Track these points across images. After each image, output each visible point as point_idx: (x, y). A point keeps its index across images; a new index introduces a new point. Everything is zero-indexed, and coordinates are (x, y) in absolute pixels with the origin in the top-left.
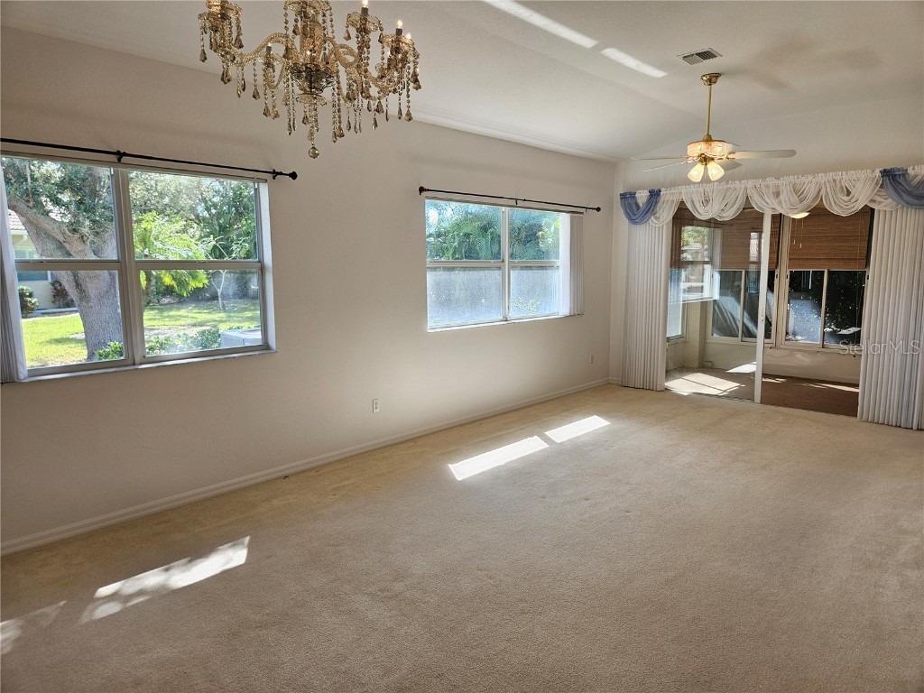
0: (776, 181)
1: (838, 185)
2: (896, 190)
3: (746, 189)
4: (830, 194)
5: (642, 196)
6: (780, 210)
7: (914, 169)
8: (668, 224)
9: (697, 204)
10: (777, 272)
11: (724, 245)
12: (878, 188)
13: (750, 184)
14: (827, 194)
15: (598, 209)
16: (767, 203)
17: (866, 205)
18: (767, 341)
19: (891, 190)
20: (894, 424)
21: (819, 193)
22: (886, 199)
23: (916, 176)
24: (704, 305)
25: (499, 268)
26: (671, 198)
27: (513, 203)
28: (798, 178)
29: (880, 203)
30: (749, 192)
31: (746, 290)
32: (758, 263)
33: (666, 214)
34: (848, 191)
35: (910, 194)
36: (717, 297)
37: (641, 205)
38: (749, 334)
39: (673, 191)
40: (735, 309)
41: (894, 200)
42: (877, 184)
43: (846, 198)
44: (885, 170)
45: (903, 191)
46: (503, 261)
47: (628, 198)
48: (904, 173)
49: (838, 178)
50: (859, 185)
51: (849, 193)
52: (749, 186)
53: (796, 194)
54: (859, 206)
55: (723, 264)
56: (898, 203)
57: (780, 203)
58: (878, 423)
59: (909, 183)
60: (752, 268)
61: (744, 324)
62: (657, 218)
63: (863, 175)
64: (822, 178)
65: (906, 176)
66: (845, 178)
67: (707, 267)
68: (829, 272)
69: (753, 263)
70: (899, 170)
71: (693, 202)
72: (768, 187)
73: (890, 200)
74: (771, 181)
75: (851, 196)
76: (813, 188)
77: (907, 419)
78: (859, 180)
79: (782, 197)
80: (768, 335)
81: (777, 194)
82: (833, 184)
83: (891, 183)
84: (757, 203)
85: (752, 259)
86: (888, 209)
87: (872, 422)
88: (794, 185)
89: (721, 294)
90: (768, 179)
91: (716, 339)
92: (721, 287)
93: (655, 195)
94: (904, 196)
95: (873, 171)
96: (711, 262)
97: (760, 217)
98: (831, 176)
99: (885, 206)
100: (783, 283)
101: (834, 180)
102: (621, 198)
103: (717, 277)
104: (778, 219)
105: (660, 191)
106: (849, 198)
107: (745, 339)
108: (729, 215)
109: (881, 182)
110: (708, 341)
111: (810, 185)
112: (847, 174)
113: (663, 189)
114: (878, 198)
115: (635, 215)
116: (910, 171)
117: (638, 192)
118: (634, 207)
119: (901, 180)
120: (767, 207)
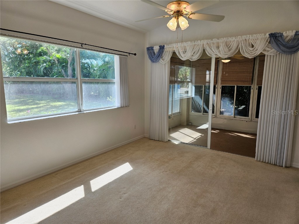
0: (218, 41)
1: (247, 42)
2: (277, 44)
3: (203, 45)
4: (243, 47)
5: (156, 49)
6: (220, 55)
7: (286, 33)
8: (168, 62)
9: (181, 53)
10: (216, 86)
11: (196, 75)
12: (267, 43)
13: (205, 42)
14: (242, 47)
15: (135, 54)
16: (213, 52)
17: (261, 53)
18: (213, 114)
19: (275, 44)
20: (273, 164)
21: (238, 46)
22: (271, 49)
23: (287, 37)
24: (188, 99)
25: (75, 82)
26: (169, 50)
27: (80, 45)
28: (228, 39)
29: (268, 51)
30: (205, 46)
31: (205, 93)
32: (209, 82)
33: (167, 57)
34: (252, 45)
35: (284, 46)
36: (193, 96)
37: (156, 53)
38: (205, 112)
39: (170, 46)
40: (200, 102)
41: (276, 49)
42: (267, 41)
43: (251, 49)
44: (271, 34)
45: (281, 45)
46: (77, 79)
47: (150, 49)
48: (281, 35)
49: (247, 38)
50: (258, 42)
51: (253, 46)
52: (205, 43)
53: (227, 47)
54: (258, 53)
55: (196, 82)
56: (278, 51)
57: (219, 52)
58: (265, 162)
59: (284, 41)
60: (207, 84)
61: (204, 108)
62: (163, 60)
63: (260, 36)
64: (239, 38)
65: (283, 36)
66: (251, 38)
67: (190, 84)
68: (237, 87)
69: (207, 82)
70: (278, 34)
71: (179, 52)
72: (214, 43)
73: (273, 50)
74: (215, 41)
75: (254, 47)
76: (235, 44)
77: (280, 162)
78: (258, 39)
79: (220, 49)
80: (213, 112)
81: (218, 47)
82: (245, 41)
83: (274, 40)
84: (209, 52)
85: (207, 81)
86: (272, 54)
87: (263, 162)
88: (226, 43)
89: (195, 95)
90: (214, 40)
91: (193, 113)
92: (195, 92)
93: (162, 48)
94: (282, 47)
95: (265, 35)
96: (191, 82)
97: (210, 59)
98: (244, 37)
99: (271, 52)
100: (219, 91)
101: (246, 40)
102: (147, 50)
103: (194, 88)
104: (218, 60)
105: (164, 46)
106: (253, 48)
107: (204, 113)
108: (195, 58)
109: (269, 40)
110: (190, 114)
111: (234, 42)
112: (252, 36)
113: (165, 45)
114: (267, 49)
115: (153, 58)
116: (285, 34)
117: (154, 47)
118: (153, 54)
119: (280, 39)
120: (213, 54)
